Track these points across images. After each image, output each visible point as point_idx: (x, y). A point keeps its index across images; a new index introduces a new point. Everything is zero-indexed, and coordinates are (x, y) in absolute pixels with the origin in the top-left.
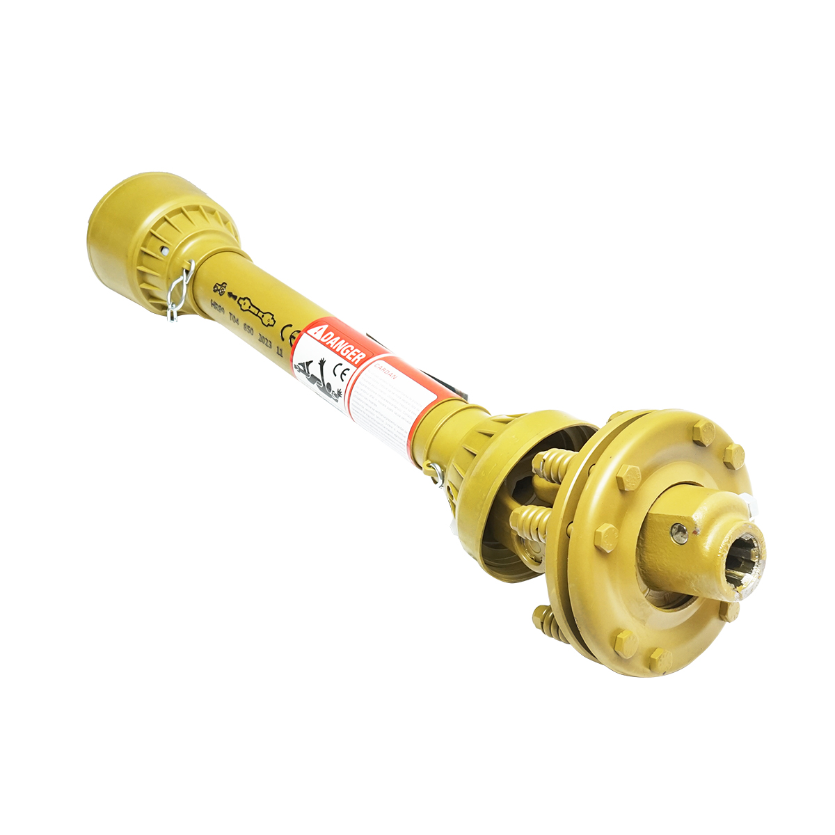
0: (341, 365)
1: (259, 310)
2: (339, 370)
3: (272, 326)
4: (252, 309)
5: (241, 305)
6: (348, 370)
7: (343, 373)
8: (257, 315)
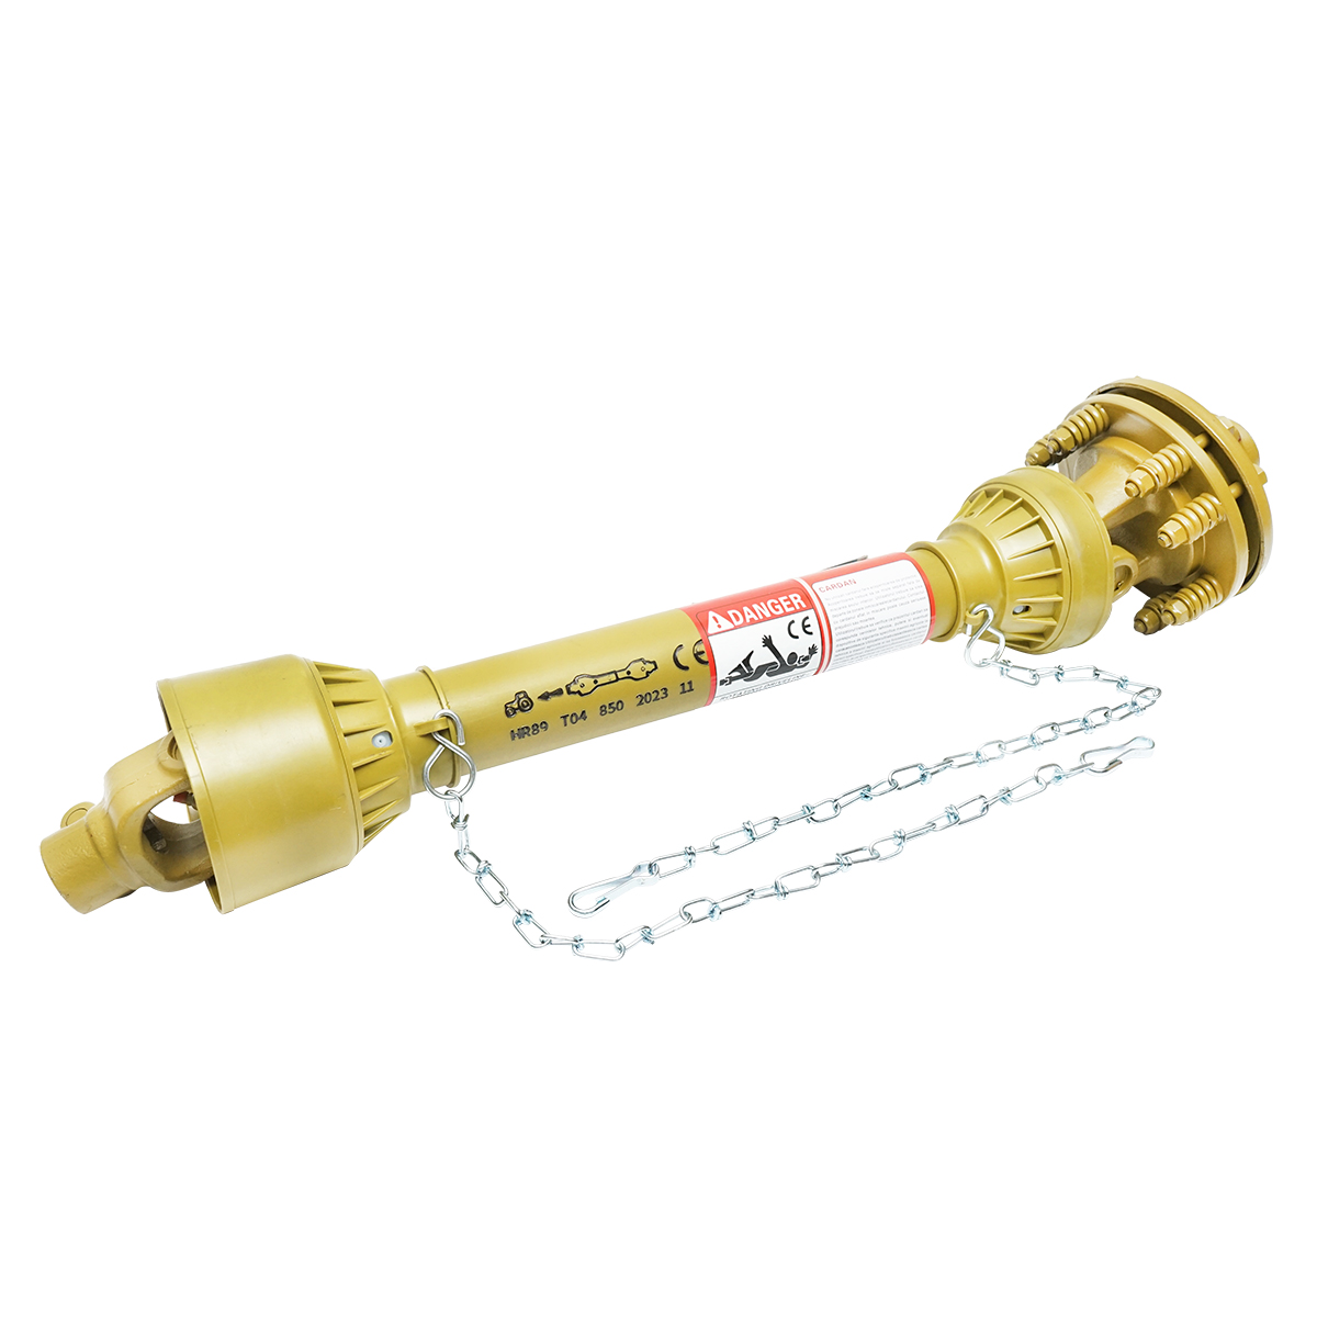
0: (793, 622)
1: (615, 672)
2: (797, 629)
3: (656, 668)
4: (600, 681)
5: (579, 692)
6: (807, 618)
7: (804, 627)
8: (618, 679)
